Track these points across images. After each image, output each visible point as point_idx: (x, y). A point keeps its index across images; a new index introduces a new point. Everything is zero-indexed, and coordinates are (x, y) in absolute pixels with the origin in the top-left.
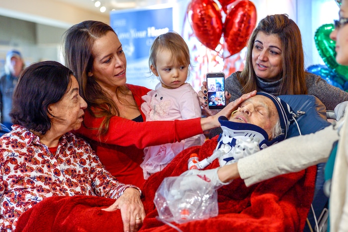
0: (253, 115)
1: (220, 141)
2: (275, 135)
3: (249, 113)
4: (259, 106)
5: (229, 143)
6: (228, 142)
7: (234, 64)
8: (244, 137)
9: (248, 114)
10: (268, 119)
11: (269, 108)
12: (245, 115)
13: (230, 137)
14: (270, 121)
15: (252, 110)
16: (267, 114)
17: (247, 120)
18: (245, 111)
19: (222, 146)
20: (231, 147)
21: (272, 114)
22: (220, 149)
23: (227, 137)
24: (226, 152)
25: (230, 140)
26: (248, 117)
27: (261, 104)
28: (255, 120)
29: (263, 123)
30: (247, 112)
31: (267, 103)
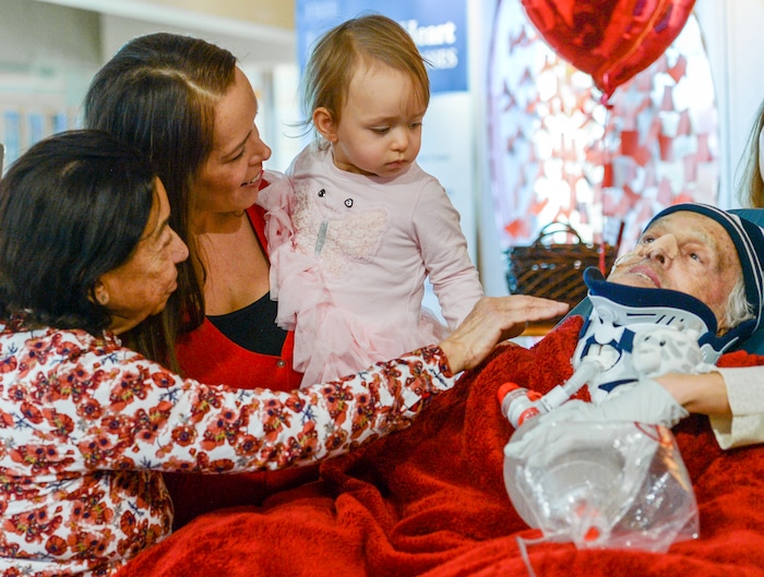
0: (676, 265)
1: (588, 336)
2: (732, 319)
3: (667, 261)
4: (690, 241)
5: (613, 343)
6: (609, 340)
7: (636, 122)
8: (653, 325)
9: (663, 262)
10: (716, 276)
11: (717, 248)
12: (654, 265)
13: (615, 325)
14: (720, 281)
15: (674, 252)
16: (713, 264)
17: (660, 279)
18: (653, 255)
19: (594, 349)
20: (618, 354)
21: (727, 262)
22: (586, 358)
23: (608, 326)
24: (607, 366)
25: (617, 334)
26: (663, 270)
27: (695, 235)
28: (682, 279)
29: (703, 288)
30: (661, 258)
31: (712, 233)
